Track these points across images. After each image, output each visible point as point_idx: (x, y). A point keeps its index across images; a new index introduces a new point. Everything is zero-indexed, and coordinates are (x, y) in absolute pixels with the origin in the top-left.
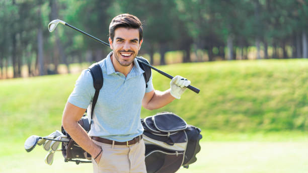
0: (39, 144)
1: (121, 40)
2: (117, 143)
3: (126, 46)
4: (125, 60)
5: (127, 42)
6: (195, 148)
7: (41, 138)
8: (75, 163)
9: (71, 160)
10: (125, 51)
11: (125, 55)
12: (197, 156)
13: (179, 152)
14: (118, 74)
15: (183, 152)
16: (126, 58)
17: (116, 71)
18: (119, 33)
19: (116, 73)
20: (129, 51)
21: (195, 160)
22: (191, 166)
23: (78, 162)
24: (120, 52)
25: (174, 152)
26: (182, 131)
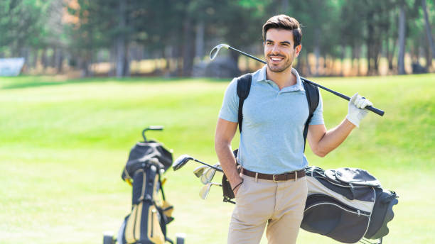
1: (271, 43)
3: (275, 49)
4: (275, 65)
5: (276, 44)
6: (386, 213)
11: (275, 59)
12: (389, 225)
13: (362, 212)
14: (269, 83)
15: (368, 213)
16: (276, 63)
17: (267, 79)
19: (267, 81)
20: (278, 55)
24: (270, 55)
25: (355, 210)
26: (370, 187)
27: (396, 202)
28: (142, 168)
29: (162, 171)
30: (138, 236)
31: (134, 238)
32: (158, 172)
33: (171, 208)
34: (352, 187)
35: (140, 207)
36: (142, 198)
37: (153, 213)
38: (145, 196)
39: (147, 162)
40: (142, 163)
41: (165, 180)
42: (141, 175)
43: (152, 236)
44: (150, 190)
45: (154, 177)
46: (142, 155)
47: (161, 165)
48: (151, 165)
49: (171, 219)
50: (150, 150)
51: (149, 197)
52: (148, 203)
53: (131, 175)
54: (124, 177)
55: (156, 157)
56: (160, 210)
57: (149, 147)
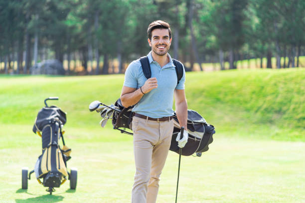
0: (98, 111)
1: (157, 38)
2: (150, 119)
3: (161, 41)
4: (161, 51)
5: (161, 38)
6: (208, 139)
7: (101, 104)
8: (120, 131)
9: (117, 129)
10: (160, 45)
11: (161, 47)
12: (210, 146)
13: (197, 138)
15: (200, 139)
18: (155, 33)
19: (154, 62)
21: (207, 149)
22: (203, 154)
23: (122, 131)
24: (157, 46)
25: (194, 137)
26: (201, 124)
27: (214, 133)
28: (49, 124)
29: (62, 126)
30: (50, 169)
31: (48, 170)
32: (60, 126)
33: (69, 150)
34: (193, 124)
35: (50, 149)
36: (51, 143)
37: (58, 153)
38: (53, 142)
39: (52, 120)
40: (49, 120)
41: (64, 132)
42: (49, 128)
43: (59, 169)
44: (55, 138)
45: (58, 129)
46: (48, 115)
47: (61, 122)
48: (55, 122)
49: (69, 158)
50: (53, 112)
51: (55, 143)
52: (55, 147)
53: (41, 129)
54: (35, 130)
55: (57, 116)
56: (62, 152)
57: (52, 110)
